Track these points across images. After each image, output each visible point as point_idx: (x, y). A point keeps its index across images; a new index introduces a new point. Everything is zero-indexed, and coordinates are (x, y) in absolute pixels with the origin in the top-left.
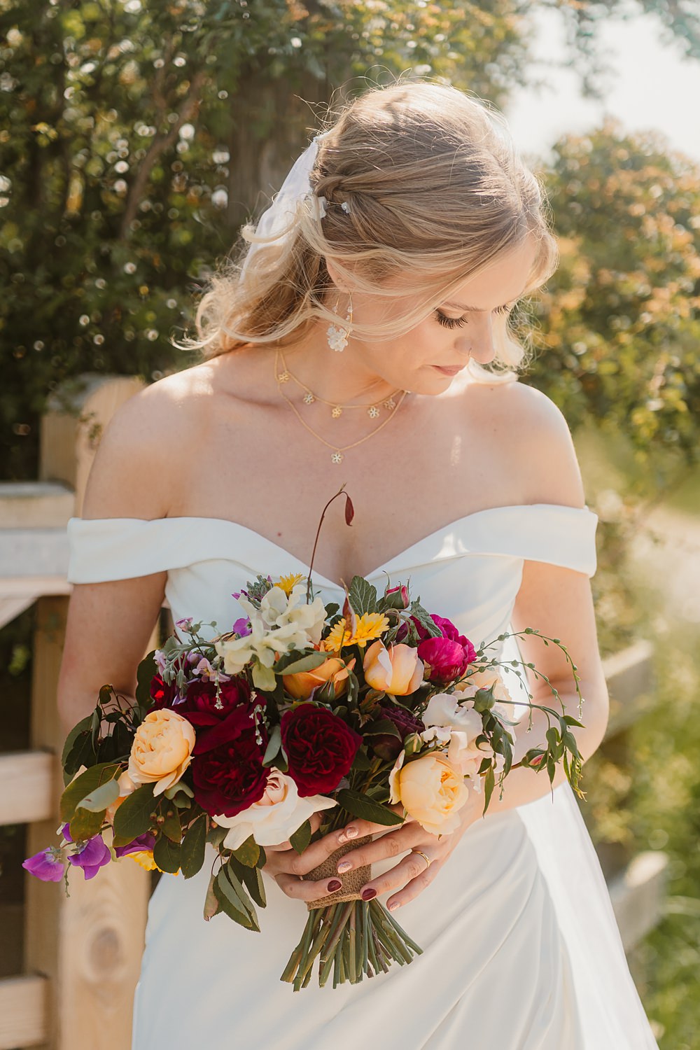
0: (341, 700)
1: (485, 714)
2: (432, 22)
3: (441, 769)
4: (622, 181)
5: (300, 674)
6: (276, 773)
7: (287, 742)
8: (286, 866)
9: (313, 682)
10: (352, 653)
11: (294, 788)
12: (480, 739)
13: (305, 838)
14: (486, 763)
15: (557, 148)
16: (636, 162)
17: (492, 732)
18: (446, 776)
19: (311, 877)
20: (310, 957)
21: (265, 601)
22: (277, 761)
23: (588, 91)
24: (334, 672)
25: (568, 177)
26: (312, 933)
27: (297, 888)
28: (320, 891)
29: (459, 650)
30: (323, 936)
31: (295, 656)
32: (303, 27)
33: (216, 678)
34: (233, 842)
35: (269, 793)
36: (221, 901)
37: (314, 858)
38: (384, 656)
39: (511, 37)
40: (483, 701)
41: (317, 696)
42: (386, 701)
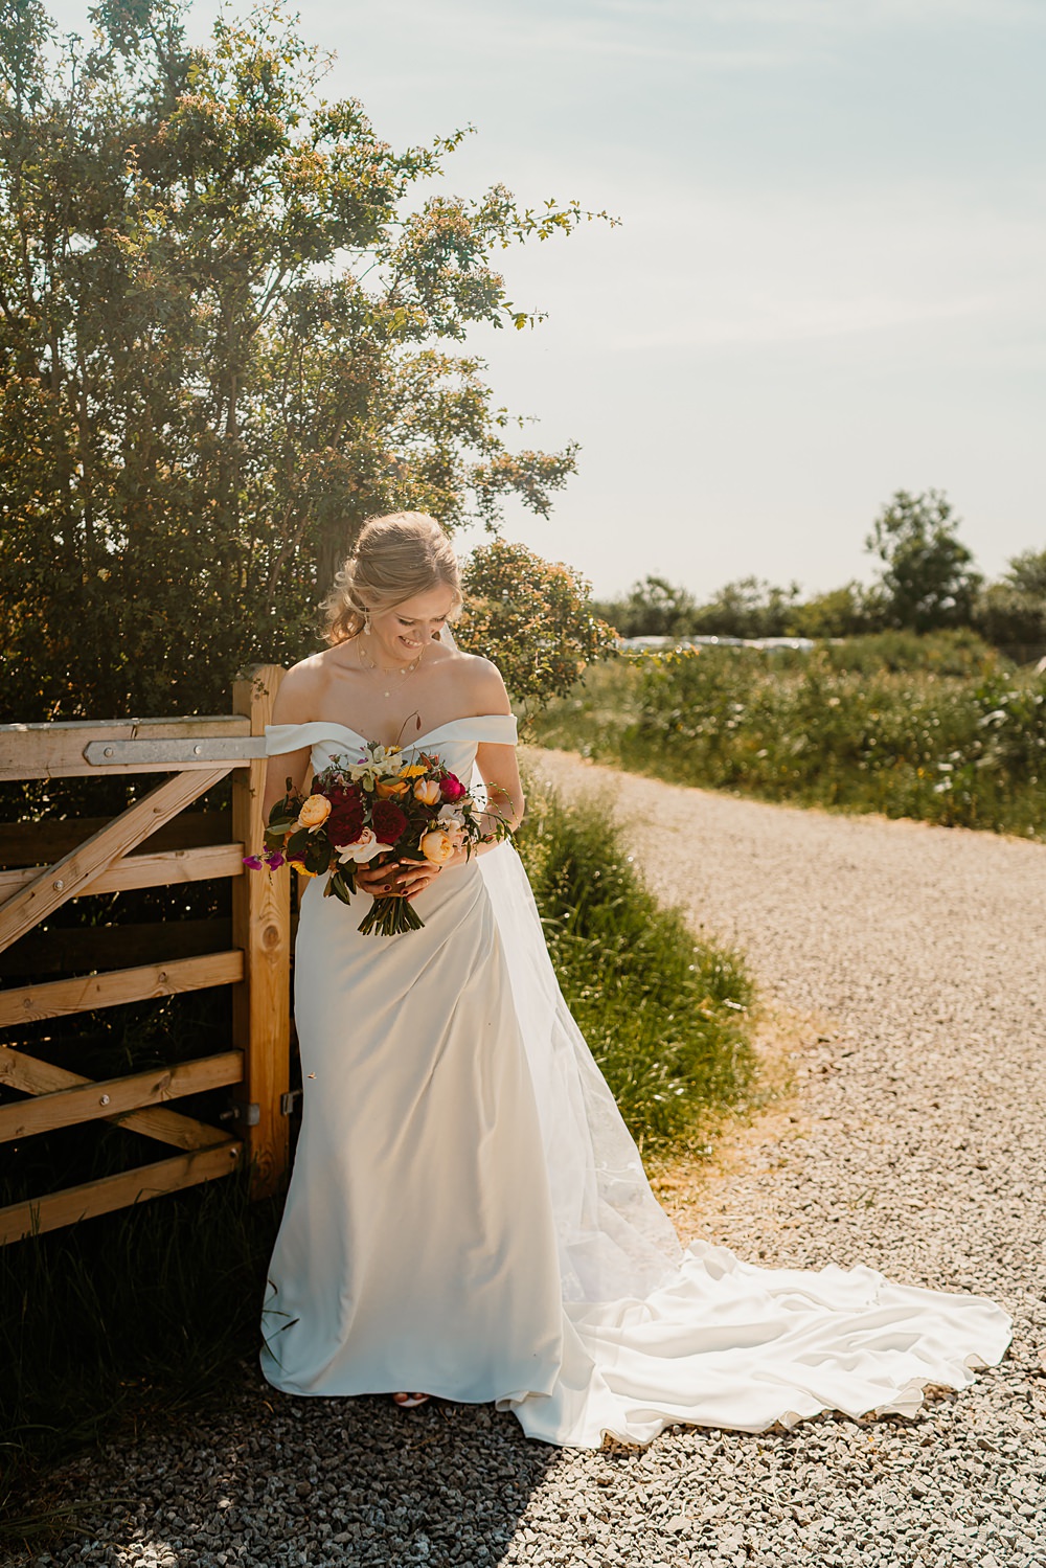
0: (404, 801)
1: (467, 816)
2: (417, 490)
3: (442, 838)
4: (507, 569)
5: (385, 788)
6: (367, 830)
7: (374, 817)
8: (366, 877)
9: (391, 792)
10: (410, 781)
11: (374, 838)
12: (464, 827)
13: (375, 864)
14: (466, 839)
15: (474, 553)
16: (512, 559)
17: (470, 823)
18: (444, 842)
19: (377, 883)
20: (373, 920)
21: (376, 751)
22: (367, 824)
23: (489, 528)
24: (401, 789)
25: (480, 567)
26: (374, 910)
27: (370, 888)
28: (381, 890)
29: (458, 788)
30: (380, 911)
31: (386, 777)
32: (355, 494)
33: (345, 784)
34: (343, 860)
35: (363, 838)
36: (332, 890)
37: (380, 874)
38: (424, 784)
39: (452, 502)
40: (467, 810)
41: (392, 798)
42: (422, 806)
